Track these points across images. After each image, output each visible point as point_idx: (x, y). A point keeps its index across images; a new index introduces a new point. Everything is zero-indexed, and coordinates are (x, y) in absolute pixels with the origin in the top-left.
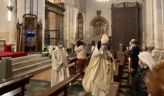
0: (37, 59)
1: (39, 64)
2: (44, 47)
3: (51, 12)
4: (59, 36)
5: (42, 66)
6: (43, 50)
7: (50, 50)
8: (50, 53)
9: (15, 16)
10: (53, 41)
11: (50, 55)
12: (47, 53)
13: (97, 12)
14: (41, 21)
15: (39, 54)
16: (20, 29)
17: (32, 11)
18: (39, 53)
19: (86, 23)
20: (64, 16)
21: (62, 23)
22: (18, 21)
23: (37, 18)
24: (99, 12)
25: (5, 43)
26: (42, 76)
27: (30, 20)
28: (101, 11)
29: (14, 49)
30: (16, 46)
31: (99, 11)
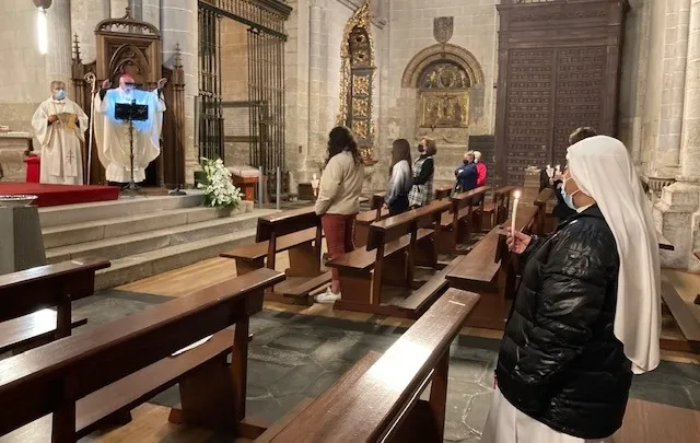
0: (161, 213)
1: (165, 236)
2: (197, 169)
3: (225, 20)
4: (263, 127)
5: (181, 242)
6: (190, 180)
7: (215, 178)
8: (216, 193)
9: (64, 30)
10: (240, 149)
11: (216, 204)
12: (203, 192)
13: (436, 22)
14: (177, 56)
15: (172, 194)
16: (86, 85)
17: (140, 10)
18: (170, 191)
19: (385, 73)
20: (284, 38)
21: (279, 69)
22: (78, 53)
23: (159, 38)
24: (444, 25)
25: (31, 148)
27: (127, 50)
28: (452, 18)
31: (444, 18)
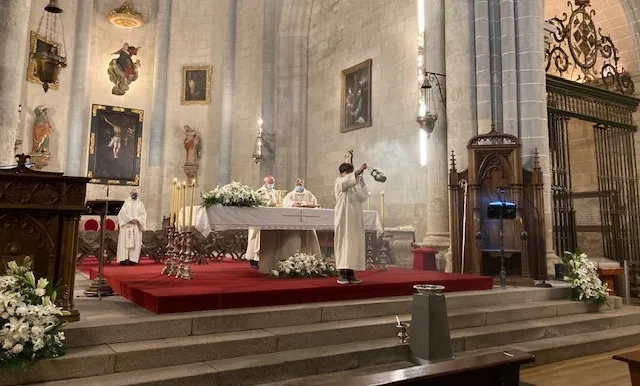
0: (530, 304)
1: (541, 328)
2: (556, 262)
3: (573, 119)
4: (615, 218)
5: (555, 335)
6: (551, 271)
7: (582, 272)
8: (583, 287)
9: (441, 147)
10: (589, 238)
11: (584, 297)
12: (569, 285)
14: (535, 158)
15: (539, 286)
16: (461, 190)
17: (501, 124)
18: (537, 282)
22: (454, 164)
23: (519, 146)
25: (414, 241)
26: (560, 377)
27: (492, 158)
29: (443, 262)
30: (450, 252)
